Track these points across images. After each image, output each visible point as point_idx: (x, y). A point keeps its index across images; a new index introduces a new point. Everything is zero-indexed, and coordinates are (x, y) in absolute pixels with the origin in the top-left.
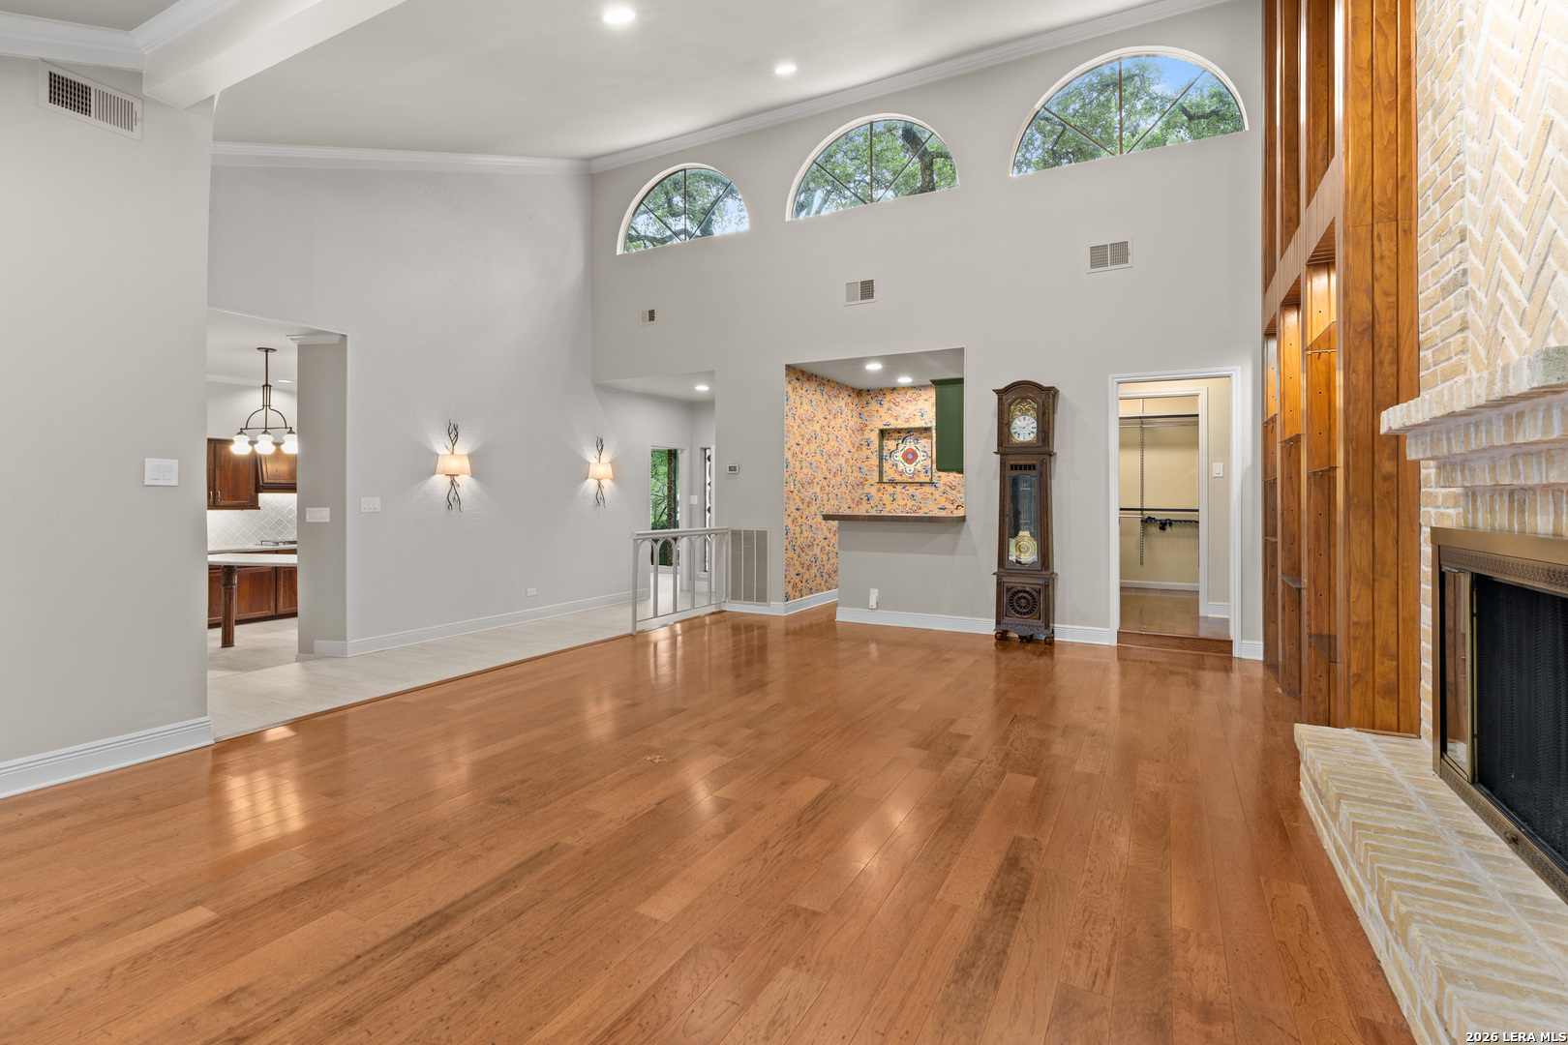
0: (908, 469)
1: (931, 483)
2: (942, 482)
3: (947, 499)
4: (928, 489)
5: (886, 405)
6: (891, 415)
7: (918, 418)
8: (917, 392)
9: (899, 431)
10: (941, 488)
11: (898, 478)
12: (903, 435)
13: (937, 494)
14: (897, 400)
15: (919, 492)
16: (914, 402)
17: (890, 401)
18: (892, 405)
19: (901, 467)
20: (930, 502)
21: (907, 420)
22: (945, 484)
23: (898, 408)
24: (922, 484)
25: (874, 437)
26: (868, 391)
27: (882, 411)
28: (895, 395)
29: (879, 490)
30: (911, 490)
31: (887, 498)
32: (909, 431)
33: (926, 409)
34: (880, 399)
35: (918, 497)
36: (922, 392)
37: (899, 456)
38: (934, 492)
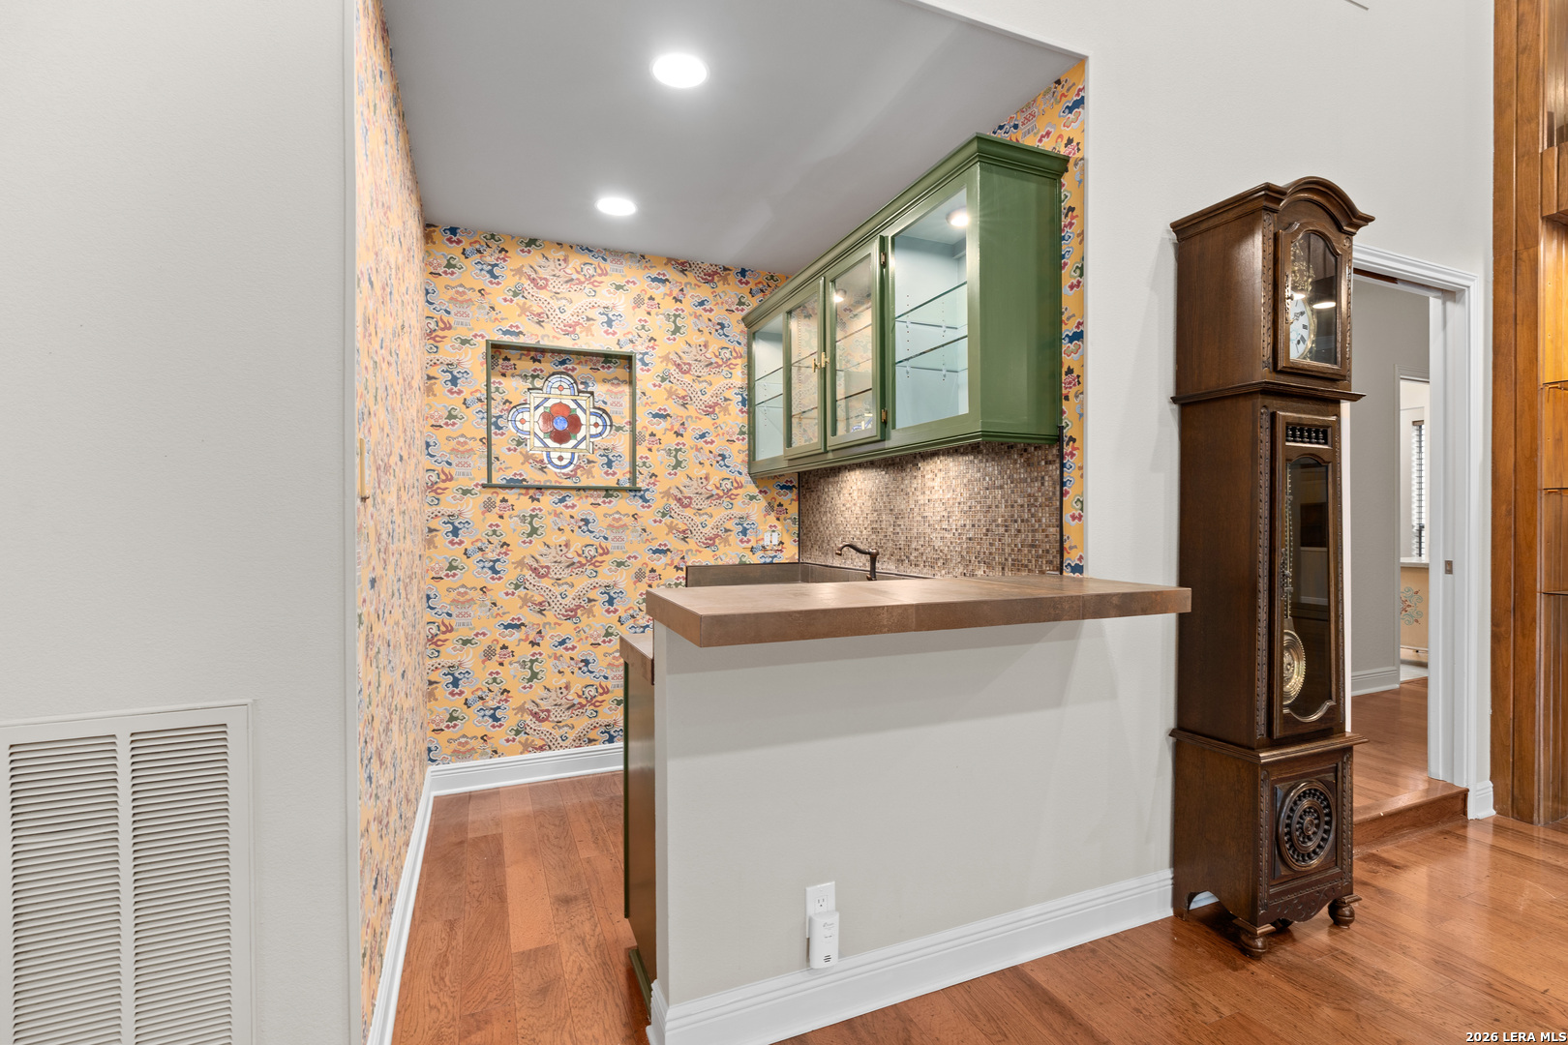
0: (554, 455)
1: (634, 490)
2: (660, 487)
3: (671, 528)
4: (624, 504)
5: (509, 280)
6: (524, 309)
7: (598, 328)
8: (595, 262)
9: (536, 353)
10: (658, 503)
11: (533, 476)
12: (547, 366)
13: (648, 516)
14: (542, 273)
15: (603, 513)
16: (588, 287)
17: (519, 271)
18: (526, 283)
19: (535, 446)
20: (629, 536)
21: (570, 330)
22: (667, 494)
23: (543, 295)
24: (608, 492)
25: (473, 360)
26: (453, 231)
27: (497, 294)
28: (535, 257)
29: (488, 506)
30: (582, 506)
31: (512, 528)
32: (564, 357)
33: (620, 309)
34: (492, 260)
35: (600, 525)
36: (608, 266)
37: (532, 422)
38: (641, 512)
